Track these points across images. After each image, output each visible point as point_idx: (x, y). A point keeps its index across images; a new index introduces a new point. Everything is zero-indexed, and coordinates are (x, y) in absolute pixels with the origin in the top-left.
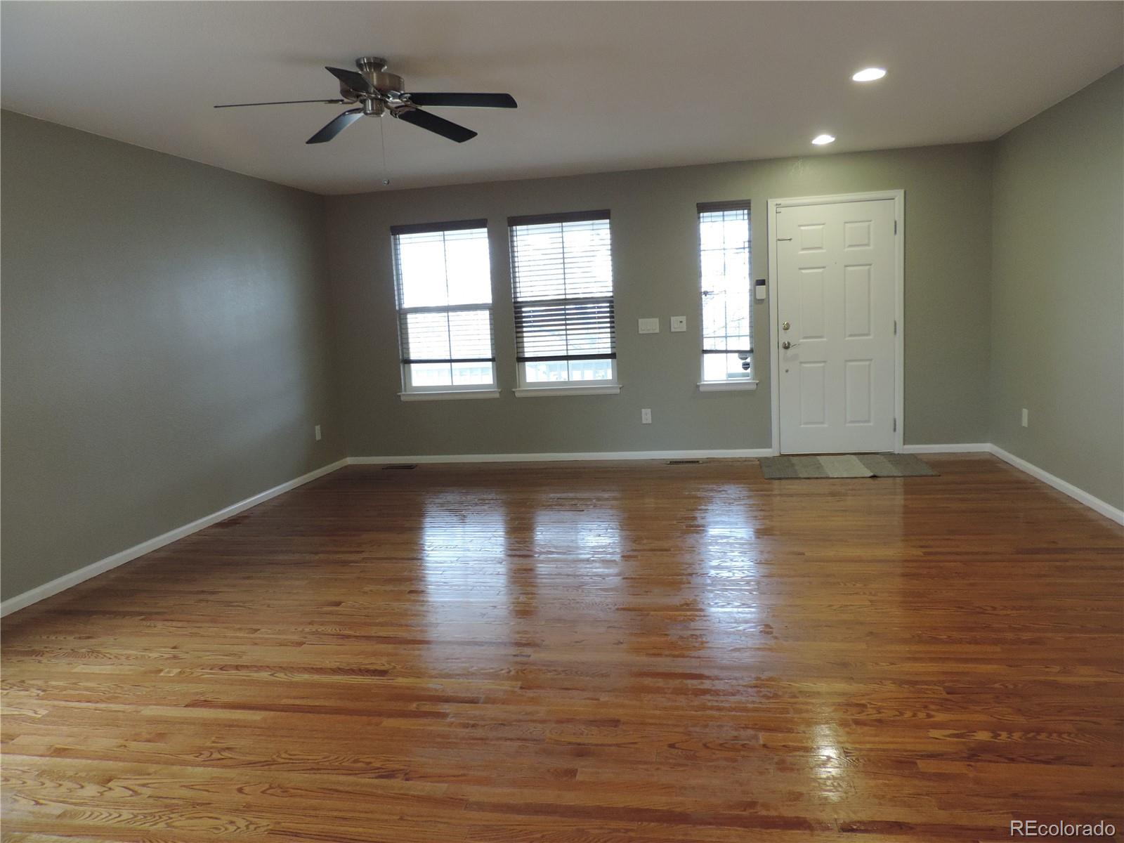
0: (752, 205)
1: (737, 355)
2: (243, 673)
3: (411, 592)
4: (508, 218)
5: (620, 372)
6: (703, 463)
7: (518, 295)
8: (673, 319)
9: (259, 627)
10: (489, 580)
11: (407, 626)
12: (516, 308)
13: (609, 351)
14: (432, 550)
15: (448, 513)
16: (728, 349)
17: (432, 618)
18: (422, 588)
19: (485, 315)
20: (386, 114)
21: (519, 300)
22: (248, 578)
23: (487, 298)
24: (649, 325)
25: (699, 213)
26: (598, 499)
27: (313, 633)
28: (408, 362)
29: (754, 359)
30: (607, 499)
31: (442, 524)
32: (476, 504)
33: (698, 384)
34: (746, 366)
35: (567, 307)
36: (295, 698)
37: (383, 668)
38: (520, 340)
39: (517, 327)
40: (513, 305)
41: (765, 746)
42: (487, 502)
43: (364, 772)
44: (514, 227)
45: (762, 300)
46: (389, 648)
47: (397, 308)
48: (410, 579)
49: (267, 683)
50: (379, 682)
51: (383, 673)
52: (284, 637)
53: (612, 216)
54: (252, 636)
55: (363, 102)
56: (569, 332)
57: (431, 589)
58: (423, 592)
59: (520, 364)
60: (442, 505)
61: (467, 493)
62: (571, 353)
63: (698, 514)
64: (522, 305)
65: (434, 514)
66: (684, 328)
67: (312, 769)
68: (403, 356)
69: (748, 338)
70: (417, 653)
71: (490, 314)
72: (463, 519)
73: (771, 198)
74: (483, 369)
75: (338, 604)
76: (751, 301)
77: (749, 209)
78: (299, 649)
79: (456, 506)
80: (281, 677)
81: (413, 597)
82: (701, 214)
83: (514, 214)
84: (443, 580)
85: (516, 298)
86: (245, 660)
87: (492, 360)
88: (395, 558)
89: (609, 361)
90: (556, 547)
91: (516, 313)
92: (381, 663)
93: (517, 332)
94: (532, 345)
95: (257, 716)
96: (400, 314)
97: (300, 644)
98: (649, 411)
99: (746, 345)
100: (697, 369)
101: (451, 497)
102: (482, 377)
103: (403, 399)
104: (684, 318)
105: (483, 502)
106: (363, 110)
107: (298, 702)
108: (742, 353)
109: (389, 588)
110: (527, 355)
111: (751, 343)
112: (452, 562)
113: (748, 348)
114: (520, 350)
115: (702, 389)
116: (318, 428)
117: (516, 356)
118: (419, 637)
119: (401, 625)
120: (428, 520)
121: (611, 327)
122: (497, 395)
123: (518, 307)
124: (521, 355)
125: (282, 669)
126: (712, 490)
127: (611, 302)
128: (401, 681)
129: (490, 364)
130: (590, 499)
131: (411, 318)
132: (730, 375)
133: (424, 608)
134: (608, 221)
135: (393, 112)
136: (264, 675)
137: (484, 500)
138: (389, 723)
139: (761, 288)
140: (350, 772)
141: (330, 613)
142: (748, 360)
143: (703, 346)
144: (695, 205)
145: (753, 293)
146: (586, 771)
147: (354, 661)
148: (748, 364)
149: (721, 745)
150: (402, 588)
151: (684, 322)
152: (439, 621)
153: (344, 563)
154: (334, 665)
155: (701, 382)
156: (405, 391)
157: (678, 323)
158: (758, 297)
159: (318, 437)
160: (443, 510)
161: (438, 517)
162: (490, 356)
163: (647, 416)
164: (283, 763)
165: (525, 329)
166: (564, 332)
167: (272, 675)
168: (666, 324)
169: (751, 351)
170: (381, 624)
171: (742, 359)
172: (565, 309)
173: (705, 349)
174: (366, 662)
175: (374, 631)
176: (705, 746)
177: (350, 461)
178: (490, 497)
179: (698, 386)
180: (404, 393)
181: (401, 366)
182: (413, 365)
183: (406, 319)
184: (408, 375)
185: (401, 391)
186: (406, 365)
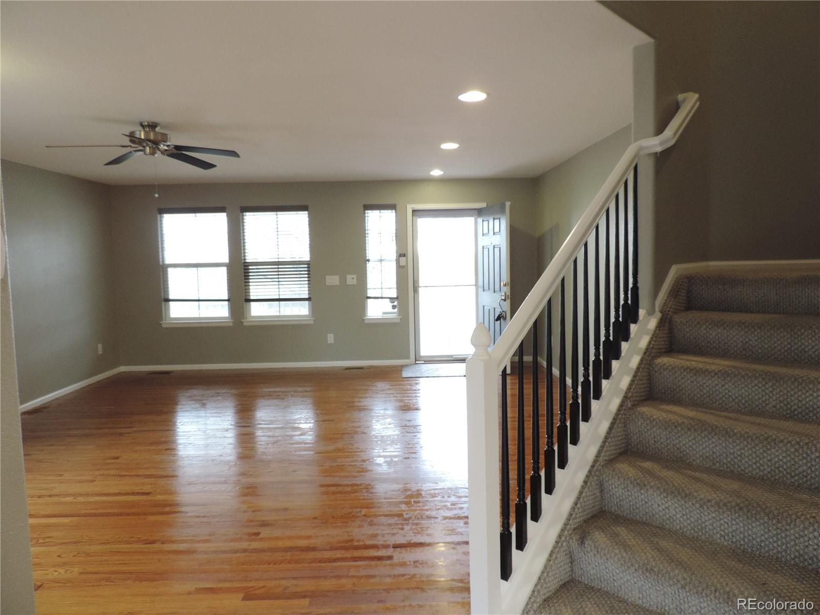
0: (397, 207)
1: (388, 300)
2: (55, 499)
3: (167, 449)
4: (241, 207)
5: (313, 309)
6: (366, 368)
7: (247, 258)
8: (348, 276)
9: (63, 473)
10: (218, 441)
11: (164, 468)
12: (245, 266)
13: (307, 297)
14: (182, 425)
15: (193, 402)
16: (383, 296)
17: (180, 463)
18: (174, 447)
19: (224, 270)
20: (158, 155)
21: (247, 261)
22: (53, 445)
23: (226, 259)
24: (333, 280)
25: (365, 210)
26: (295, 392)
27: (101, 475)
28: (168, 300)
29: (399, 303)
30: (301, 392)
31: (189, 409)
32: (213, 396)
33: (364, 318)
34: (394, 307)
35: (280, 267)
36: (92, 509)
37: (147, 491)
38: (247, 287)
39: (245, 279)
40: (243, 265)
41: (365, 515)
42: (221, 394)
43: (137, 542)
44: (245, 213)
45: (403, 267)
46: (152, 481)
47: (161, 263)
48: (166, 442)
49: (71, 503)
50: (147, 499)
51: (148, 494)
52: (82, 478)
53: (309, 209)
54: (58, 478)
55: (144, 147)
56: (280, 283)
57: (180, 447)
58: (174, 449)
59: (248, 303)
60: (190, 397)
61: (208, 389)
62: (282, 297)
63: (356, 400)
64: (250, 264)
65: (183, 403)
66: (355, 282)
67: (104, 543)
68: (164, 296)
69: (396, 289)
70: (171, 482)
71: (227, 270)
72: (204, 405)
73: (409, 204)
74: (222, 306)
75: (117, 458)
76: (397, 266)
77: (395, 210)
78: (91, 484)
79: (199, 398)
80: (81, 499)
81: (168, 452)
82: (366, 211)
83: (245, 204)
84: (188, 442)
85: (245, 259)
86: (55, 492)
87: (228, 300)
88: (155, 430)
89: (307, 302)
90: (264, 421)
91: (245, 269)
92: (146, 489)
93: (245, 282)
94: (255, 291)
95: (67, 520)
96: (163, 267)
97: (93, 481)
98: (332, 335)
99: (394, 294)
100: (363, 309)
101: (195, 392)
102: (221, 311)
103: (164, 326)
104: (355, 276)
105: (218, 394)
106: (144, 151)
107: (92, 512)
108: (392, 299)
109: (153, 447)
110: (252, 298)
111: (397, 293)
112: (195, 431)
113: (395, 296)
114: (247, 294)
115: (366, 322)
116: (100, 346)
117: (244, 298)
118: (171, 474)
119: (161, 468)
120: (179, 406)
121: (308, 281)
122: (231, 324)
123: (246, 266)
124: (247, 297)
125: (81, 495)
126: (368, 386)
127: (308, 264)
128: (159, 497)
129: (227, 303)
130: (290, 392)
131: (171, 271)
132: (384, 313)
133: (174, 458)
134: (307, 212)
135: (164, 152)
136: (69, 499)
137: (219, 393)
138: (151, 518)
139: (403, 260)
140: (127, 542)
141: (112, 463)
142: (396, 303)
143: (367, 294)
144: (362, 205)
145: (398, 261)
146: (265, 532)
147: (128, 489)
148: (395, 306)
149: (342, 516)
150: (160, 447)
151: (355, 279)
152: (184, 465)
153: (121, 434)
154: (117, 491)
155: (365, 316)
156: (165, 320)
157: (351, 279)
158: (401, 264)
159: (100, 352)
160: (191, 400)
161: (187, 404)
162: (227, 298)
163: (331, 338)
164: (86, 542)
165: (251, 281)
166: (277, 283)
167: (75, 499)
168: (343, 280)
169: (397, 298)
170: (146, 468)
171: (392, 303)
172: (278, 268)
173: (368, 296)
174: (137, 489)
175: (141, 472)
176: (333, 517)
177: (123, 369)
178: (223, 391)
179: (364, 320)
180: (164, 322)
181: (163, 303)
182: (171, 303)
183: (167, 271)
184: (168, 309)
185: (162, 320)
186: (167, 303)
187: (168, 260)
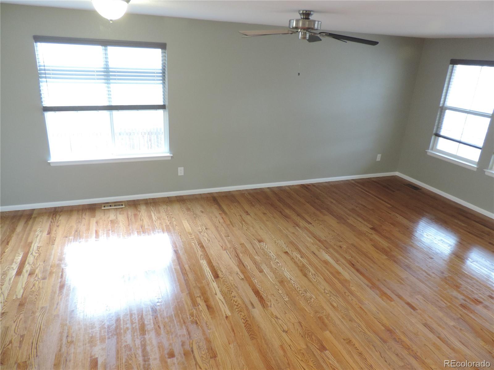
28: (438, 135)
47: (441, 105)
71: (490, 121)
87: (481, 149)
96: (442, 108)
117: (493, 151)
131: (448, 113)
156: (432, 149)
177: (397, 174)
180: (429, 151)
181: (433, 137)
182: (441, 139)
183: (444, 113)
184: (435, 143)
185: (428, 148)
186: (437, 137)
187: (449, 103)
